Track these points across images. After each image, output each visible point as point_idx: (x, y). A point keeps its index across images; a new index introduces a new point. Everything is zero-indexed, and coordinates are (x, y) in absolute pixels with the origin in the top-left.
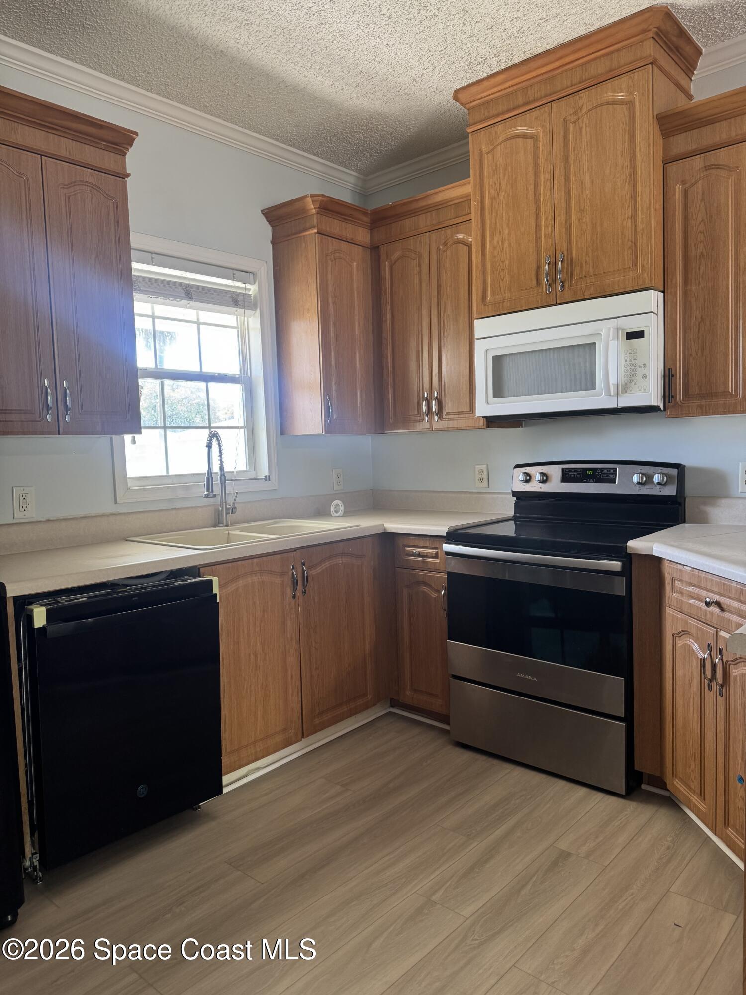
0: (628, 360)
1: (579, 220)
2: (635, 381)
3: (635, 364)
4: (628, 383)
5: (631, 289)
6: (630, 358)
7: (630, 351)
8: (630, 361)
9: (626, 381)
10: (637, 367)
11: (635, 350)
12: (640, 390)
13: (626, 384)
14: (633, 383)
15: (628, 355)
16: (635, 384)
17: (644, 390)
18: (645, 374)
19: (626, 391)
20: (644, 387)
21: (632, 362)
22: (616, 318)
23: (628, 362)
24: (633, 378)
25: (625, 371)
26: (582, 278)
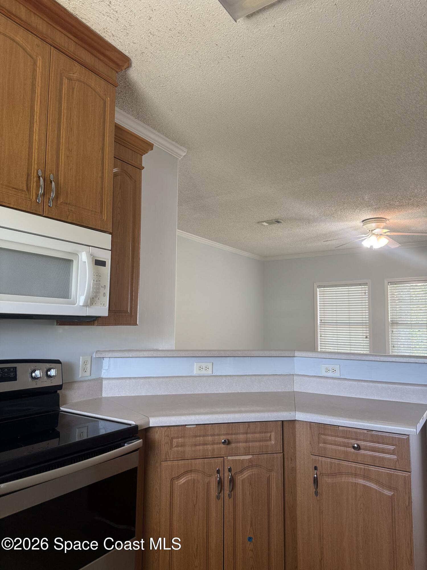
0: (95, 280)
1: (68, 157)
2: (99, 297)
3: (100, 284)
4: (94, 298)
5: (99, 228)
6: (97, 279)
7: (97, 274)
8: (97, 281)
9: (93, 296)
10: (101, 287)
11: (100, 274)
12: (101, 304)
13: (93, 298)
14: (97, 298)
15: (95, 277)
16: (99, 299)
17: (104, 305)
18: (104, 293)
19: (93, 304)
20: (104, 303)
21: (98, 282)
22: (90, 246)
23: (95, 282)
24: (98, 295)
25: (93, 288)
26: (66, 204)
